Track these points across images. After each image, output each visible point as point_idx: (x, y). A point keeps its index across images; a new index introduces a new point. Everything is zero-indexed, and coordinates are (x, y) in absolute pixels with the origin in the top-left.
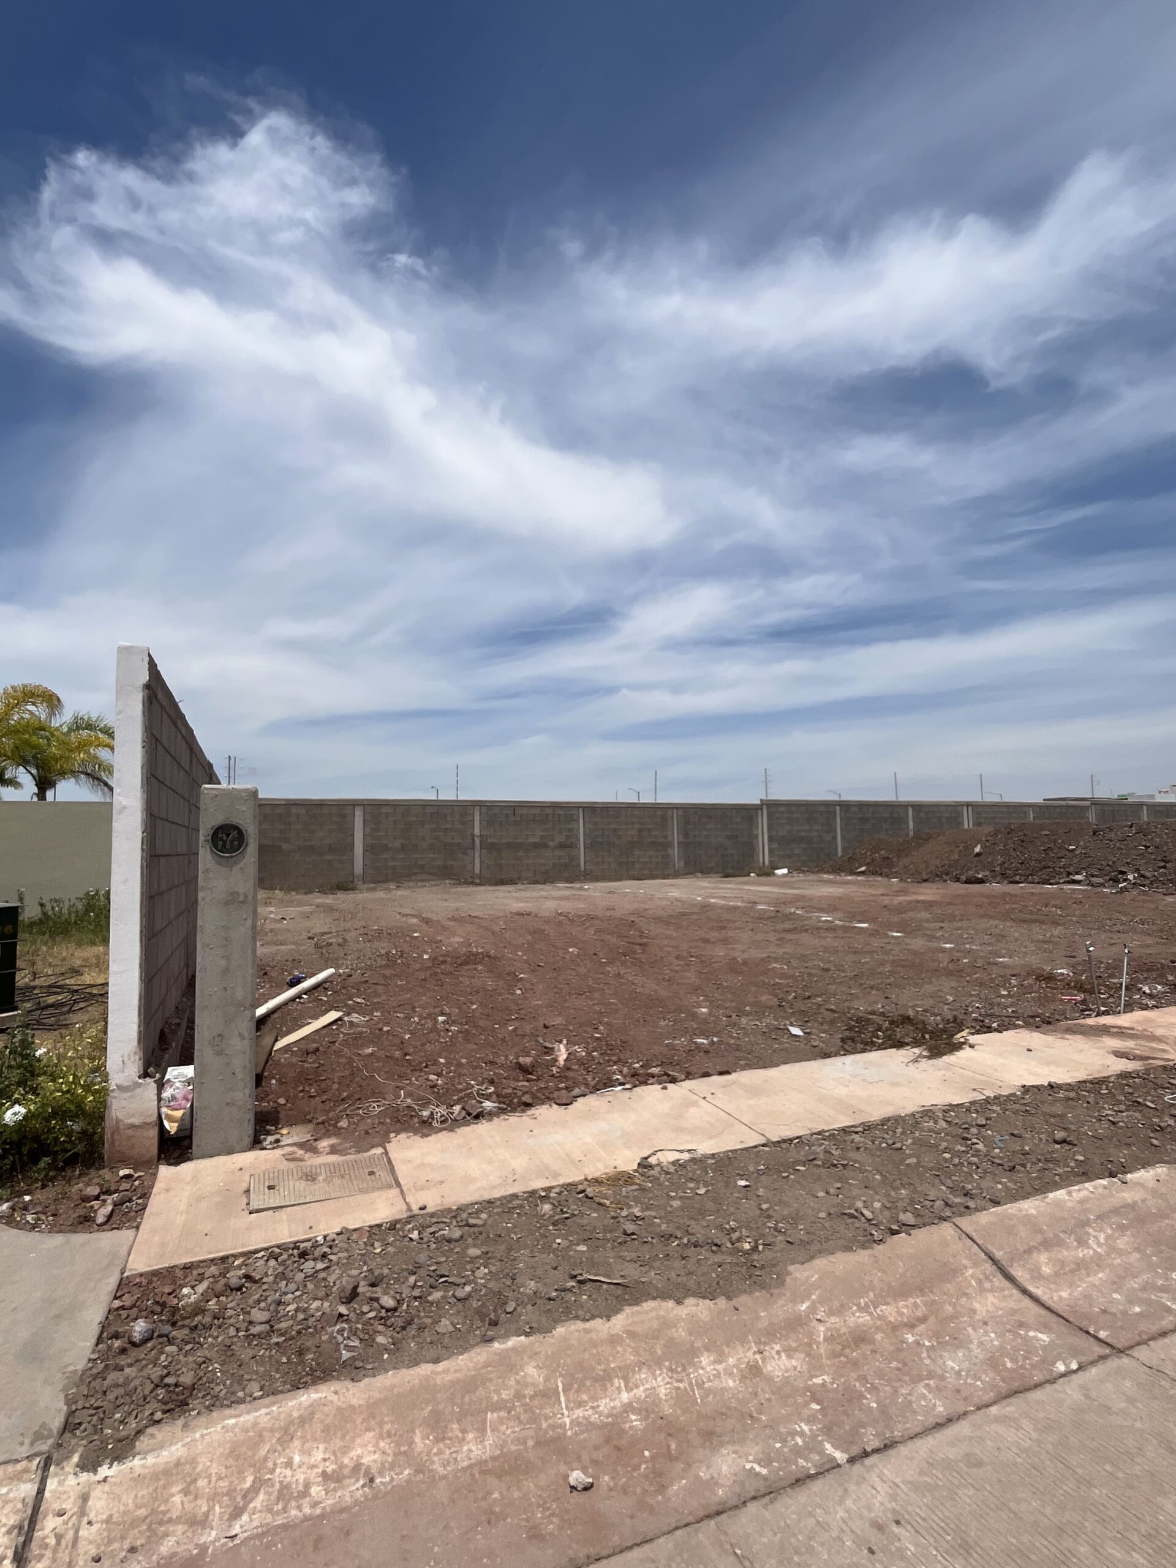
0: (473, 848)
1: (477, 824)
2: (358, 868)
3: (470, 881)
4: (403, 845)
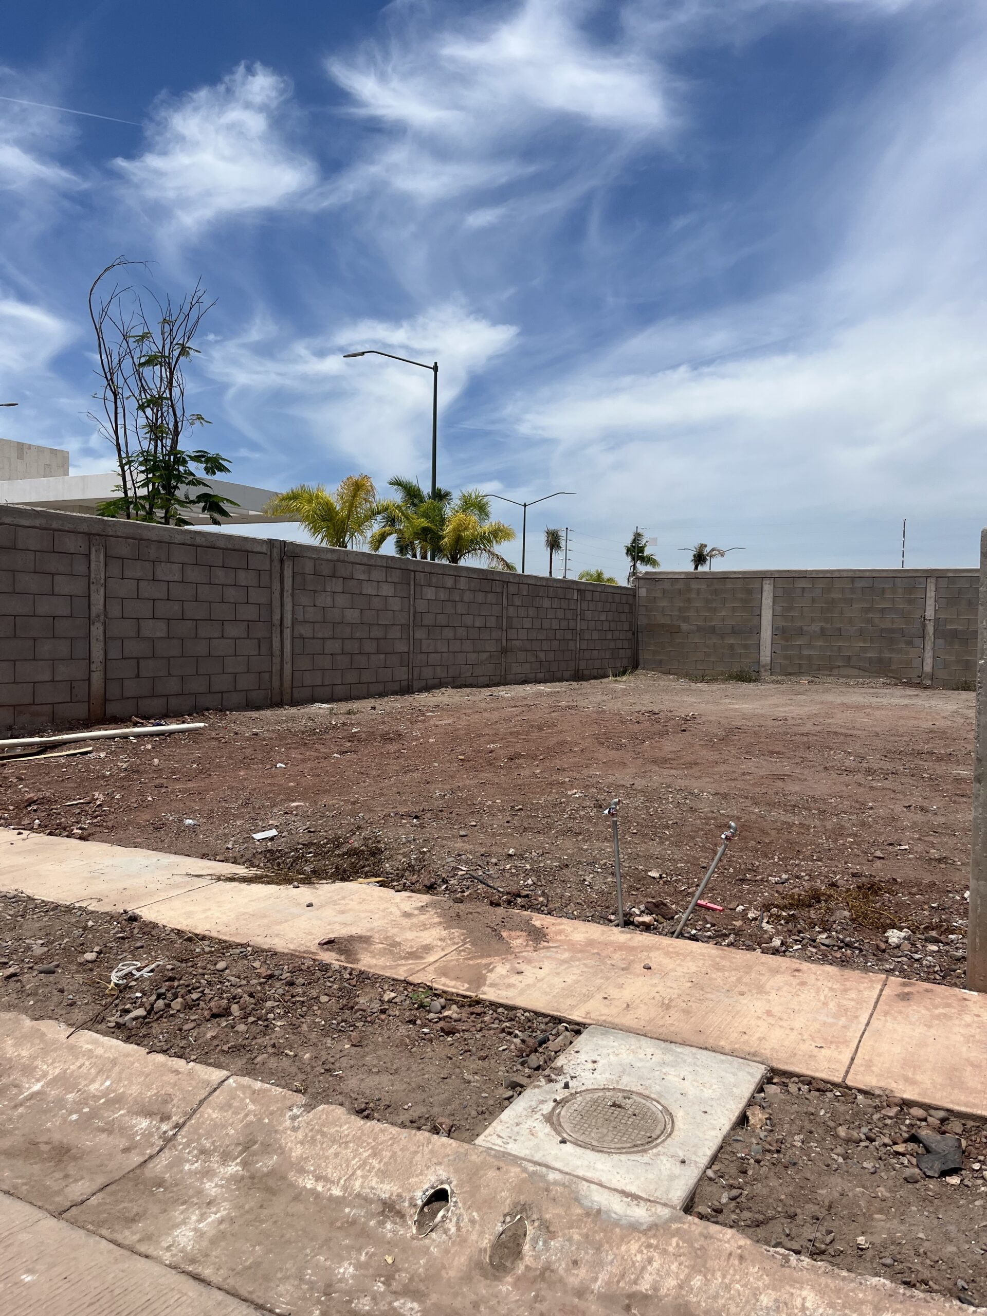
0: (923, 636)
1: (930, 602)
2: (766, 656)
3: (920, 683)
4: (822, 629)
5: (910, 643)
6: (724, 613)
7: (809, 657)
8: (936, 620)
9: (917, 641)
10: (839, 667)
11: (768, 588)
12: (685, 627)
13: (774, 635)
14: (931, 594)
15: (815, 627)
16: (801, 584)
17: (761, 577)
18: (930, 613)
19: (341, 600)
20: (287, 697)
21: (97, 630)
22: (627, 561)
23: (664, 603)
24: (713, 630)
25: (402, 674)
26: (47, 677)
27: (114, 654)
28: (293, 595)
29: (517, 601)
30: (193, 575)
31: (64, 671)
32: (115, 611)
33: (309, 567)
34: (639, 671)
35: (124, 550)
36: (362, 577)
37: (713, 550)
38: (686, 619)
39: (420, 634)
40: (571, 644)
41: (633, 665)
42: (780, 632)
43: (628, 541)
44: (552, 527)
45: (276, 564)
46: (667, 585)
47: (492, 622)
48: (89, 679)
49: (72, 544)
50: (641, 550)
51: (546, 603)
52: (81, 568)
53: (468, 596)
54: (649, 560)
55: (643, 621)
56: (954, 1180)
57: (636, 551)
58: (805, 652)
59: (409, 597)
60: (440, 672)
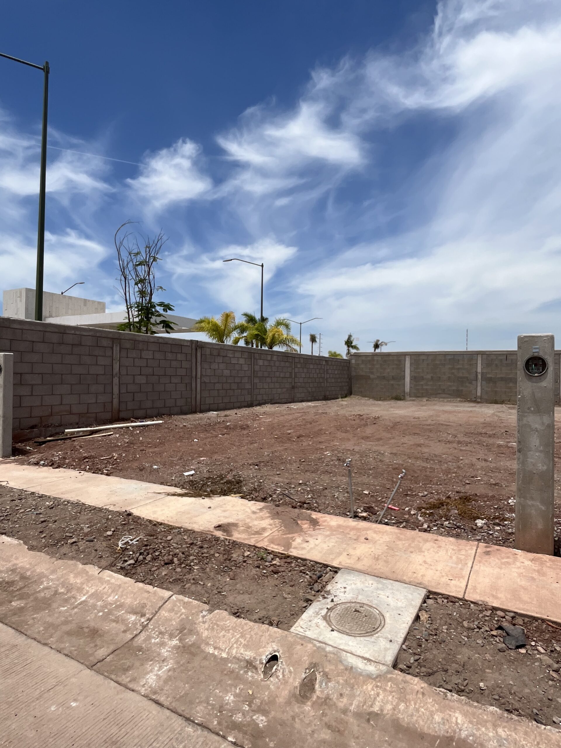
0: (477, 380)
1: (479, 365)
2: (407, 389)
3: (476, 401)
4: (432, 377)
5: (471, 383)
6: (389, 370)
7: (426, 389)
8: (482, 373)
9: (474, 382)
10: (440, 394)
11: (408, 359)
12: (372, 376)
13: (411, 379)
14: (479, 362)
15: (429, 376)
16: (422, 357)
17: (404, 355)
18: (479, 370)
19: (222, 366)
20: (198, 409)
21: (116, 380)
22: (346, 347)
23: (362, 366)
24: (384, 378)
25: (248, 398)
26: (94, 401)
27: (123, 390)
28: (201, 364)
29: (299, 366)
30: (158, 356)
31: (102, 399)
32: (124, 372)
33: (208, 352)
34: (352, 396)
35: (128, 345)
36: (231, 356)
37: (382, 342)
38: (372, 373)
39: (256, 380)
40: (323, 384)
41: (349, 393)
42: (414, 379)
43: (346, 338)
44: (313, 333)
45: (194, 351)
46: (364, 358)
47: (288, 375)
48: (112, 402)
49: (105, 343)
50: (352, 343)
51: (312, 366)
52: (109, 353)
53: (277, 364)
54: (355, 347)
55: (353, 374)
56: (523, 651)
57: (349, 343)
58: (425, 387)
59: (251, 364)
60: (265, 397)
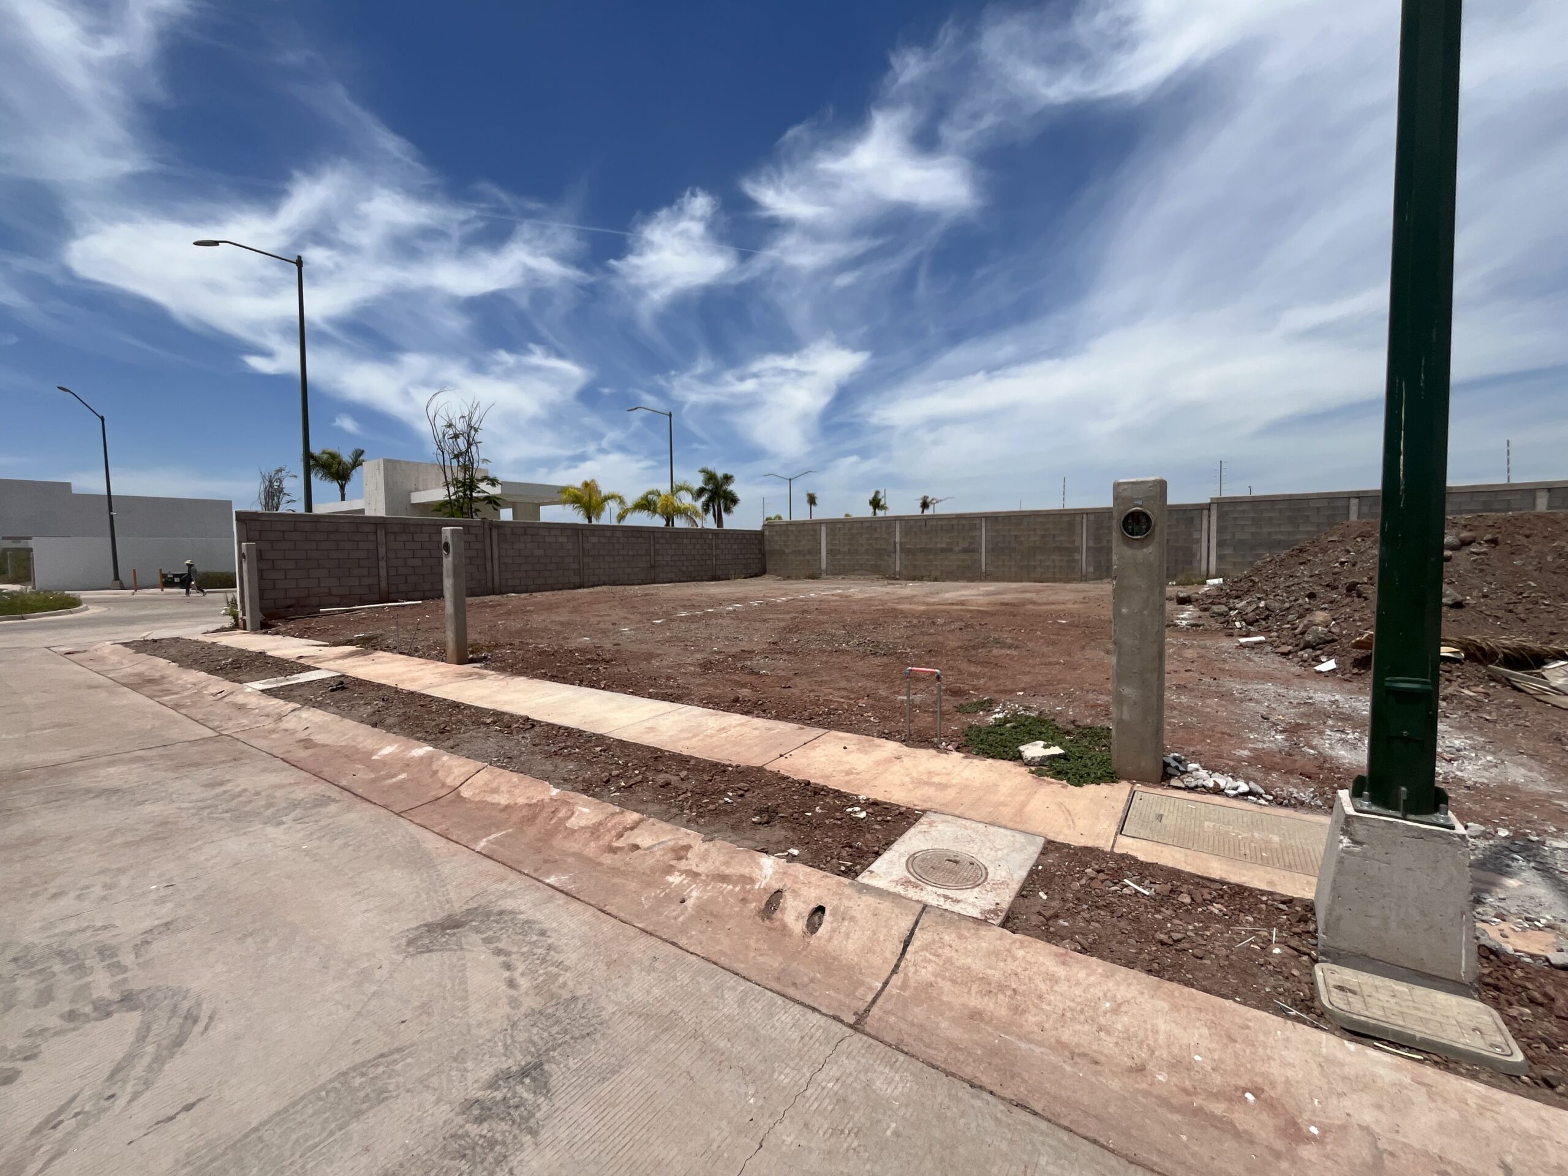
0: (895, 552)
1: (898, 534)
2: (824, 565)
3: (893, 577)
4: (849, 550)
5: (889, 556)
6: (804, 543)
7: (844, 565)
8: (901, 543)
9: (893, 555)
10: (857, 570)
11: (824, 528)
12: (787, 551)
13: (827, 553)
14: (898, 529)
15: (846, 549)
16: (840, 526)
17: (820, 523)
18: (898, 540)
19: (531, 545)
20: (497, 591)
22: (871, 509)
23: (777, 538)
24: (799, 552)
25: (576, 579)
26: (356, 583)
27: (392, 573)
28: (498, 544)
29: (661, 541)
31: (365, 581)
32: (392, 555)
33: (509, 531)
34: (766, 576)
35: (396, 529)
37: (935, 500)
38: (787, 547)
39: (586, 560)
40: (709, 562)
41: (761, 572)
42: (830, 552)
43: (871, 496)
45: (487, 531)
46: (777, 528)
48: (379, 584)
49: (367, 528)
50: (880, 502)
51: (686, 541)
54: (886, 508)
55: (767, 548)
58: (841, 563)
59: (578, 542)
